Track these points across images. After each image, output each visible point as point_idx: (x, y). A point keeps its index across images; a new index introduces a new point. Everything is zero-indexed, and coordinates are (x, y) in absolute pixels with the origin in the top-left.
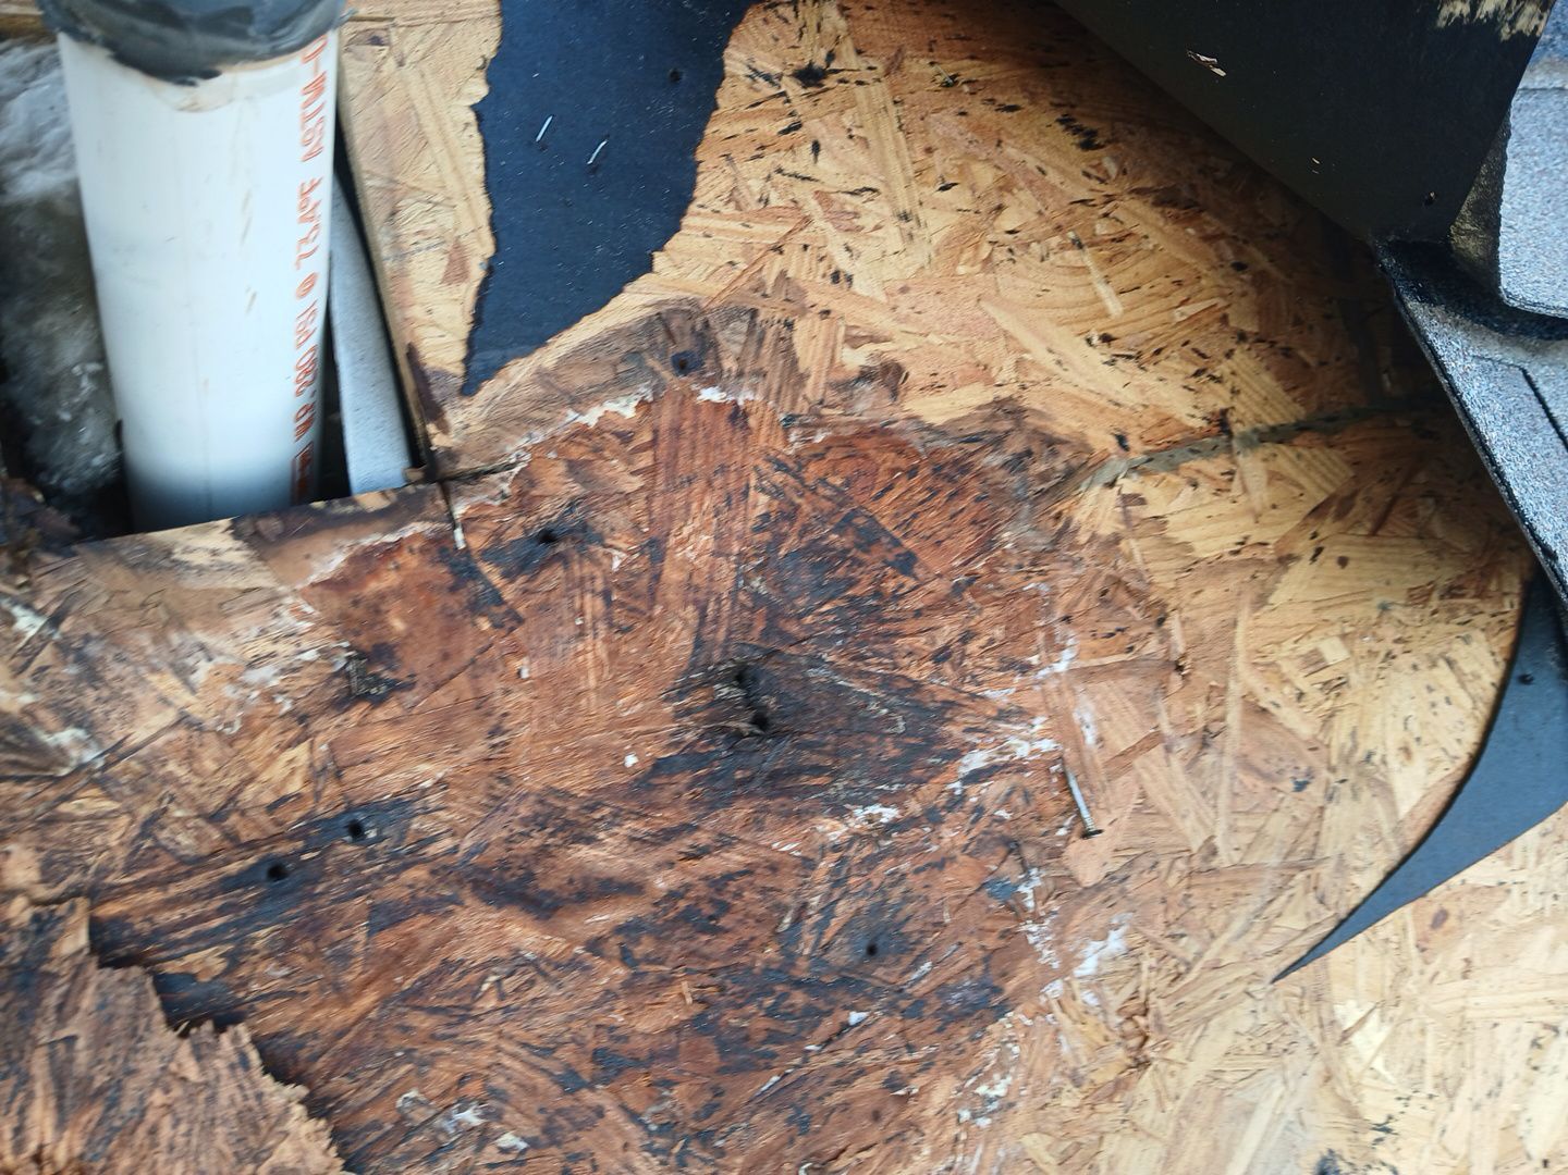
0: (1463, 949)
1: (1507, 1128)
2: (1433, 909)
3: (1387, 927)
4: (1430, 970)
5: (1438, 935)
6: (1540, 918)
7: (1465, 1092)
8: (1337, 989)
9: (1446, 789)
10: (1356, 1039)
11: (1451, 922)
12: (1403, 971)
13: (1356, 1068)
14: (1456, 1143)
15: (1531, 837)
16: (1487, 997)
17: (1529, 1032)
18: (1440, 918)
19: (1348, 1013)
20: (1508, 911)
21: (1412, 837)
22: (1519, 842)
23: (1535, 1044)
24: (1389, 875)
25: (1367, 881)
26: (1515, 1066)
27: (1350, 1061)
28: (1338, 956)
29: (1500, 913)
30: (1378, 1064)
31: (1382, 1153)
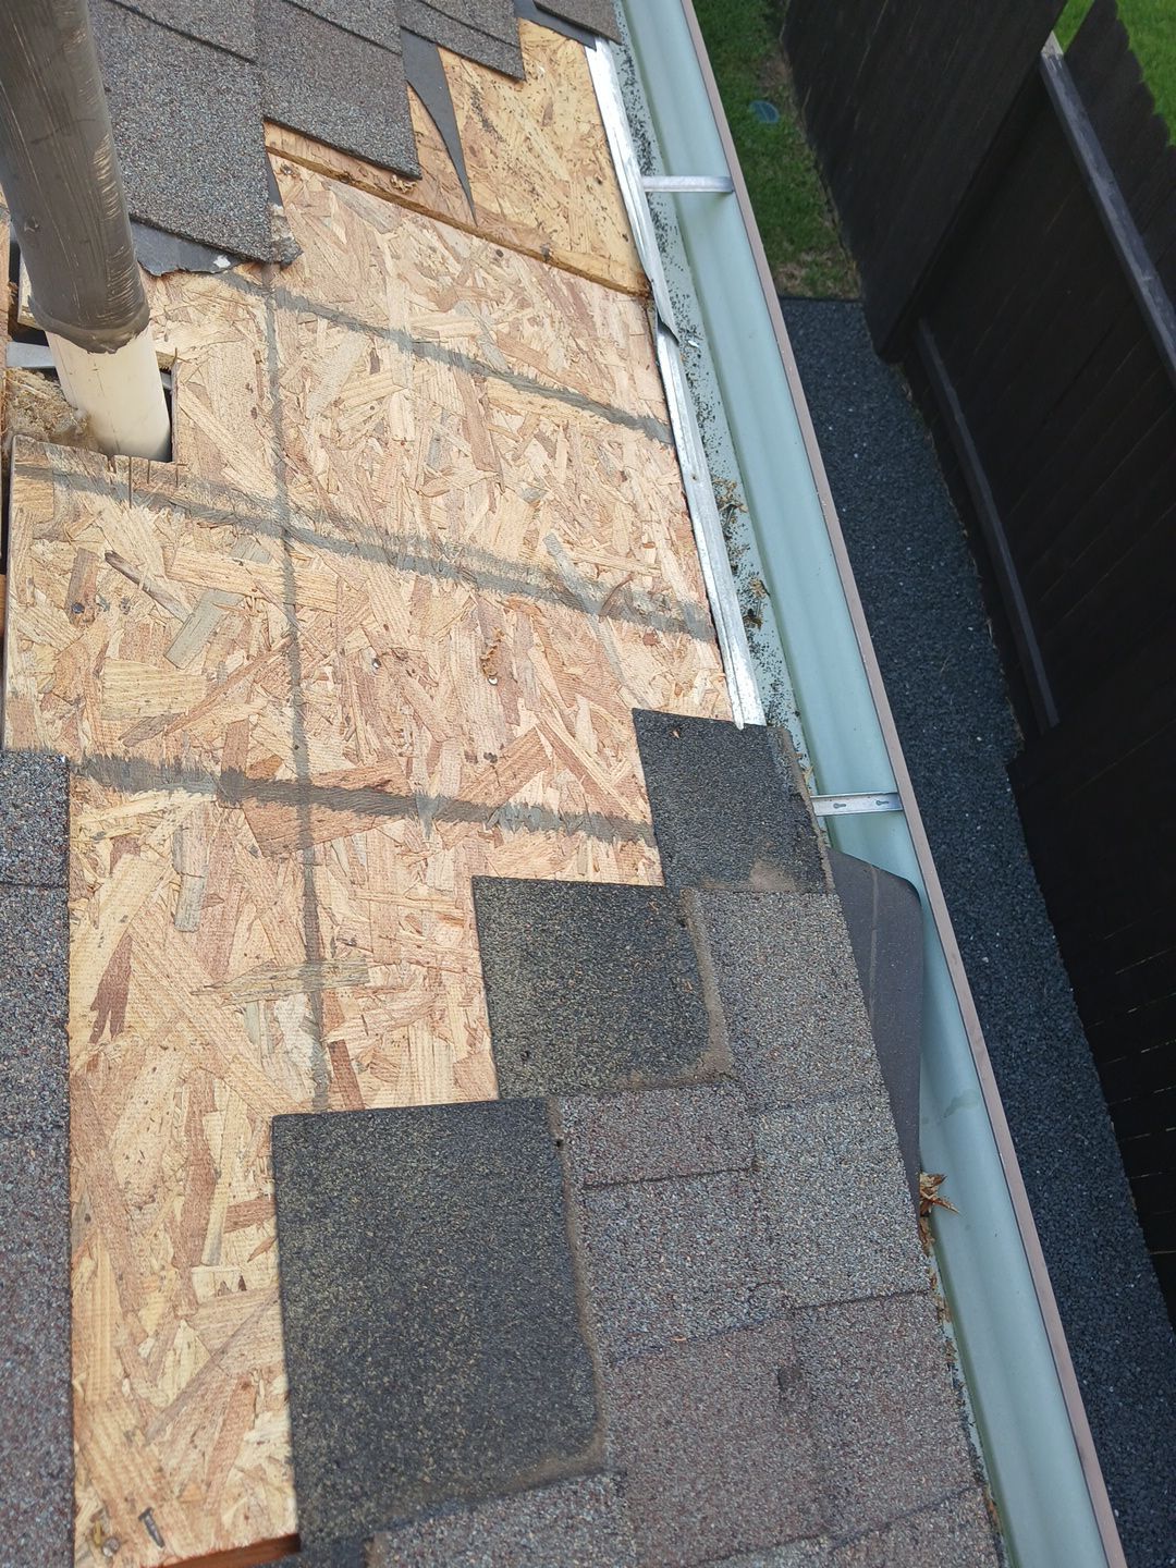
0: (487, 151)
1: (555, 182)
2: (468, 151)
3: (470, 174)
4: (490, 169)
5: (479, 156)
7: (538, 188)
8: (486, 205)
9: (423, 111)
10: (505, 211)
11: (476, 147)
12: (487, 178)
13: (516, 219)
14: (553, 203)
15: (453, 92)
17: (525, 149)
18: (472, 148)
19: (495, 208)
21: (438, 138)
22: (454, 99)
23: (530, 150)
24: (450, 158)
25: (450, 168)
26: (534, 162)
27: (513, 219)
28: (475, 198)
30: (517, 211)
31: (547, 231)
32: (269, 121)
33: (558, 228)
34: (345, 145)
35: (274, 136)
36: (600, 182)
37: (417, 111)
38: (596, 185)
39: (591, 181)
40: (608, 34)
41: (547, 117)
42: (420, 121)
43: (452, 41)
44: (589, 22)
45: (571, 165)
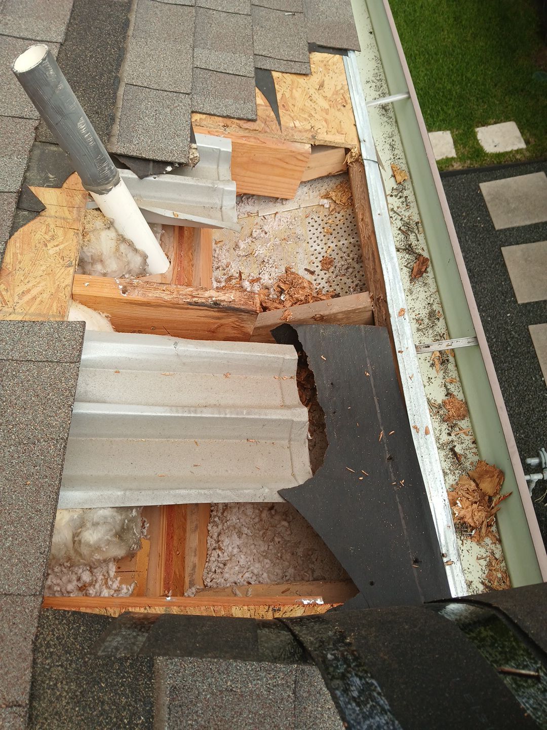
0: (290, 105)
1: (322, 110)
2: (281, 106)
3: (281, 114)
4: (291, 111)
5: (286, 107)
6: (291, 91)
7: (313, 114)
8: (288, 125)
10: (296, 125)
11: (285, 104)
12: (289, 115)
13: (301, 127)
14: (320, 118)
15: (276, 86)
16: (299, 105)
17: (309, 101)
18: (283, 105)
19: (292, 125)
20: (287, 95)
21: (268, 104)
22: (276, 89)
23: (311, 100)
24: (273, 110)
25: (272, 114)
26: (313, 105)
27: (299, 128)
28: (282, 123)
29: (287, 96)
30: (302, 124)
31: (316, 129)
32: (193, 112)
33: (321, 127)
34: (225, 115)
35: (197, 117)
36: (344, 106)
37: (260, 96)
38: (342, 108)
39: (340, 106)
40: (354, 49)
41: (322, 86)
42: (260, 100)
43: (278, 67)
44: (345, 47)
45: (330, 103)
